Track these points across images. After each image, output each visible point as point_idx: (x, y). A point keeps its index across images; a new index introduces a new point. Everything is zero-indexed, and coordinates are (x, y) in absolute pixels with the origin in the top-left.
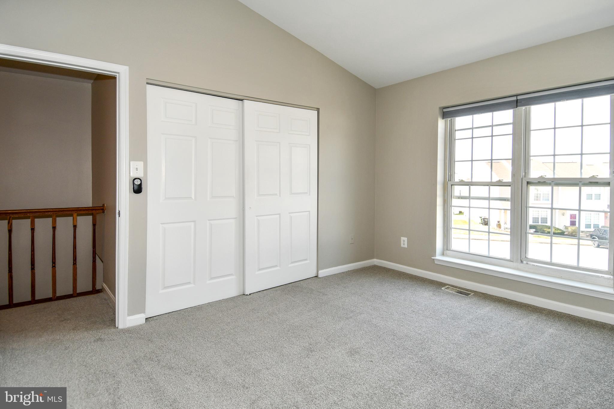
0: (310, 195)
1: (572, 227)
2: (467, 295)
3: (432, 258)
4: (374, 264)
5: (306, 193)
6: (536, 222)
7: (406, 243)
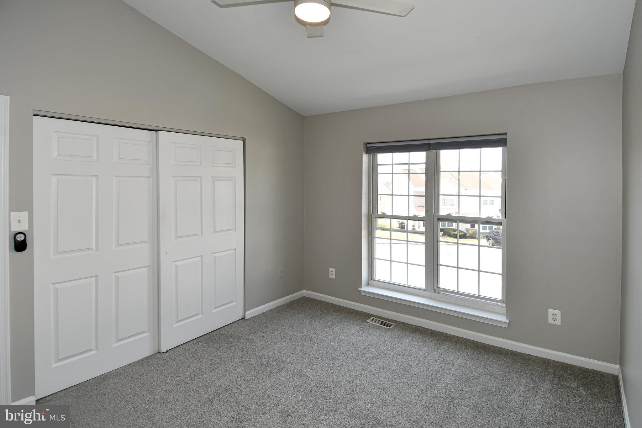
0: (236, 231)
1: (472, 229)
2: (389, 326)
3: (359, 289)
4: (303, 296)
5: (232, 229)
6: (443, 226)
7: (334, 274)
